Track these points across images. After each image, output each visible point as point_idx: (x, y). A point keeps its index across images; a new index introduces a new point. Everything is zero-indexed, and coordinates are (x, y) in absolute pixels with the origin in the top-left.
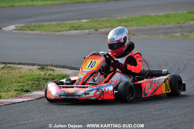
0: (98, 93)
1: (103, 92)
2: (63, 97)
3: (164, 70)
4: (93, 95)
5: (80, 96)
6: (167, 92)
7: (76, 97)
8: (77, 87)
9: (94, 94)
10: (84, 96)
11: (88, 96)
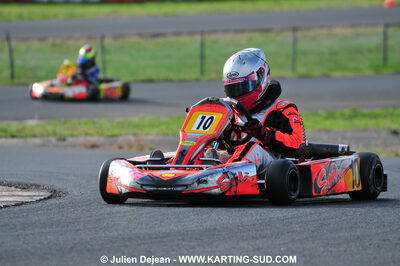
0: (227, 180)
1: (236, 179)
2: (148, 188)
3: (341, 146)
4: (216, 185)
5: (187, 186)
6: (356, 189)
7: (179, 189)
8: (177, 168)
9: (218, 182)
10: (197, 187)
11: (204, 186)
